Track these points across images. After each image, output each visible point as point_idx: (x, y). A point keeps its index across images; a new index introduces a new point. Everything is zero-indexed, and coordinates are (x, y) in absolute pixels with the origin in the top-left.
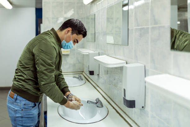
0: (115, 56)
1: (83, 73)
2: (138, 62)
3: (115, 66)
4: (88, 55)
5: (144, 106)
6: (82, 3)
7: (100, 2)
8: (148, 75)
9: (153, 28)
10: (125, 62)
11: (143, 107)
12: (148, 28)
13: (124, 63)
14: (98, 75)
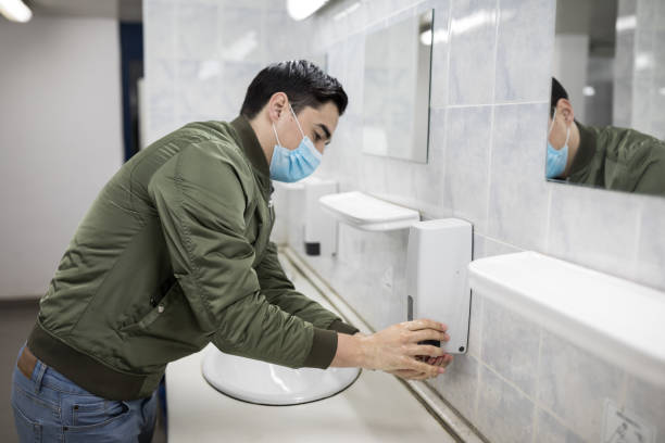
0: (385, 196)
1: (288, 250)
2: (453, 216)
3: (387, 227)
4: (301, 192)
5: (465, 346)
6: (285, 12)
7: (343, 14)
8: (482, 255)
9: (502, 111)
10: (417, 213)
11: (462, 349)
12: (486, 111)
13: (413, 218)
14: (334, 255)
